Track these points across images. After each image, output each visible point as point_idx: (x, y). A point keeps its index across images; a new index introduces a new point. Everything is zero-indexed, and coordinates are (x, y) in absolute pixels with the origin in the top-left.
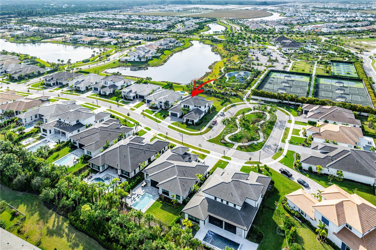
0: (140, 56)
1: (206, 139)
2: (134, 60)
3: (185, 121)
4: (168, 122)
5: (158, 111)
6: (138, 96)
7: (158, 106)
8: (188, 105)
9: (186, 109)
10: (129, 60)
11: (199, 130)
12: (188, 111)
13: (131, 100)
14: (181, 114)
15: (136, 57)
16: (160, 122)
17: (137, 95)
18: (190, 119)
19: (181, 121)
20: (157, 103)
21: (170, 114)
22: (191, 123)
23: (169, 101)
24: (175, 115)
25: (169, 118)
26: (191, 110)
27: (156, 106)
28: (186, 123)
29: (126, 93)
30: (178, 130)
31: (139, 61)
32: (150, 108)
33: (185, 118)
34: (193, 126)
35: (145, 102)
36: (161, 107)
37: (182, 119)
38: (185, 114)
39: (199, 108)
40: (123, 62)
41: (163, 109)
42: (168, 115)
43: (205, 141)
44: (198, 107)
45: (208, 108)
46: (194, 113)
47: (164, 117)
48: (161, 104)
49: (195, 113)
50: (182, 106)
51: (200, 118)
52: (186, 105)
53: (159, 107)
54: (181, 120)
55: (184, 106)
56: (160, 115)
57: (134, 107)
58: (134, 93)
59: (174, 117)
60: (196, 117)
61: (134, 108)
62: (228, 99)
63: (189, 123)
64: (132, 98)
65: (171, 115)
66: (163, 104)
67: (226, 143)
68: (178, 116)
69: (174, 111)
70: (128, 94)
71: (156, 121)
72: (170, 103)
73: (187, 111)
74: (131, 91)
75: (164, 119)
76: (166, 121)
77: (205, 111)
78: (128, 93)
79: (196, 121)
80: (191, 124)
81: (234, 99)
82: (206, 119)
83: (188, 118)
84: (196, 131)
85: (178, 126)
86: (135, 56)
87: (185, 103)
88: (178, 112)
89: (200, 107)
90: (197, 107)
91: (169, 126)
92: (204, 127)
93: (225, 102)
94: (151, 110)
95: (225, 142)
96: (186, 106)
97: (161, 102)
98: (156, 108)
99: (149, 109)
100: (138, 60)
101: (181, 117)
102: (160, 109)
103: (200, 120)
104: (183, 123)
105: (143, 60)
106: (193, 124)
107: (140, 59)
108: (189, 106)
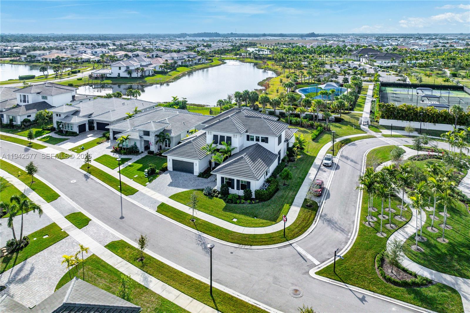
0: (131, 68)
1: (317, 262)
2: (119, 74)
3: (218, 187)
4: (159, 191)
5: (136, 158)
6: (95, 125)
7: (138, 145)
8: (226, 135)
9: (219, 147)
10: (108, 76)
11: (274, 219)
12: (228, 155)
13: (74, 134)
14: (205, 165)
15: (123, 69)
16: (131, 192)
17: (91, 123)
18: (236, 178)
19: (204, 187)
20: (135, 136)
21: (170, 165)
22: (241, 193)
23: (170, 131)
24: (187, 168)
25: (165, 178)
26: (237, 151)
27: (132, 144)
28: (224, 194)
29: (63, 116)
30: (194, 223)
31: (128, 76)
32: (116, 151)
33: (219, 177)
34: (247, 205)
35: (108, 139)
36: (147, 148)
37: (211, 178)
38: (217, 164)
39: (260, 143)
40: (96, 78)
41: (152, 153)
42: (165, 170)
43: (312, 272)
44: (258, 140)
45: (286, 143)
46: (247, 159)
47: (152, 174)
48: (146, 138)
49: (254, 160)
50: (209, 139)
51: (269, 174)
52: (219, 134)
53: (141, 147)
54: (205, 183)
55: (215, 137)
56: (139, 170)
57: (72, 150)
58: (84, 116)
59: (185, 174)
60: (258, 169)
61: (70, 153)
62: (325, 128)
63: (234, 191)
64: (76, 130)
65: (174, 169)
66: (152, 139)
67: (414, 284)
68: (197, 170)
69: (182, 155)
70: (68, 119)
71: (121, 190)
72: (173, 135)
73: (226, 152)
74: (76, 113)
75: (150, 181)
76: (153, 189)
77: (279, 153)
78: (67, 117)
79: (256, 185)
80: (239, 197)
81: (340, 127)
82: (287, 177)
83: (230, 174)
84: (264, 225)
85: (194, 205)
86: (120, 68)
87: (218, 130)
88: (195, 157)
89: (265, 140)
90: (254, 142)
91: (163, 208)
92: (286, 206)
93: (322, 133)
94: (117, 156)
95: (410, 280)
96: (222, 138)
97: (147, 133)
98: (133, 151)
99: (112, 155)
100: (126, 75)
101: (206, 174)
102: (146, 154)
103: (268, 181)
104: (210, 194)
105: (134, 75)
106: (248, 196)
107: (130, 73)
108: (229, 139)
